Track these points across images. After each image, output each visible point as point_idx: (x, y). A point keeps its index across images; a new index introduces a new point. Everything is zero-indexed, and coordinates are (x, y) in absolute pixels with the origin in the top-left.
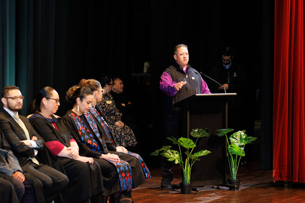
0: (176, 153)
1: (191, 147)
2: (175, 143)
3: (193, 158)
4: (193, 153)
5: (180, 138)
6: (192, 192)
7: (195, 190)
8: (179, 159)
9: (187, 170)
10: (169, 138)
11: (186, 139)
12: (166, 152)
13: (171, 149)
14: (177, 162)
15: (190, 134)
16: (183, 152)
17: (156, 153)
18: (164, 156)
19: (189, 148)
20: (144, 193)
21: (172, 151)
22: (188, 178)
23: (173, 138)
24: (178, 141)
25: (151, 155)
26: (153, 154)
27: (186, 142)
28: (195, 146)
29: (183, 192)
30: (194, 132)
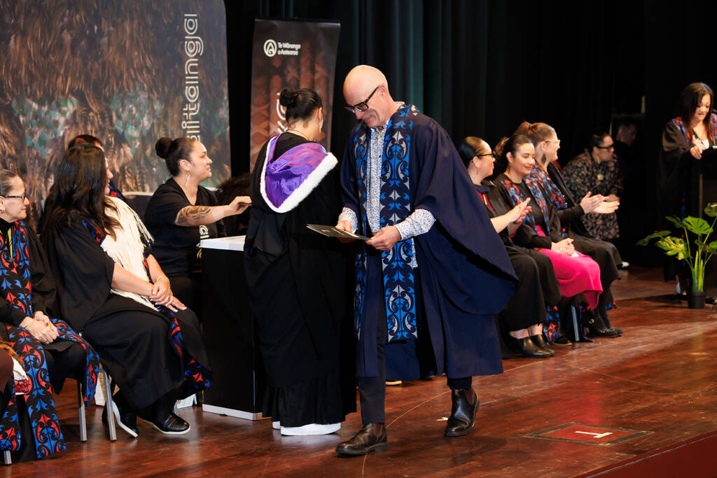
0: (681, 242)
1: (705, 233)
2: (678, 225)
3: (708, 251)
4: (708, 243)
5: (687, 217)
6: (706, 305)
7: (711, 301)
8: (685, 252)
9: (698, 271)
10: (669, 218)
11: (695, 220)
12: (663, 240)
13: (672, 235)
14: (681, 257)
15: (703, 212)
16: (692, 241)
17: (645, 242)
18: (660, 246)
19: (702, 234)
20: (629, 306)
21: (674, 238)
22: (699, 282)
23: (674, 218)
24: (684, 222)
25: (637, 244)
26: (641, 243)
27: (696, 224)
28: (711, 230)
29: (691, 306)
30: (711, 208)
